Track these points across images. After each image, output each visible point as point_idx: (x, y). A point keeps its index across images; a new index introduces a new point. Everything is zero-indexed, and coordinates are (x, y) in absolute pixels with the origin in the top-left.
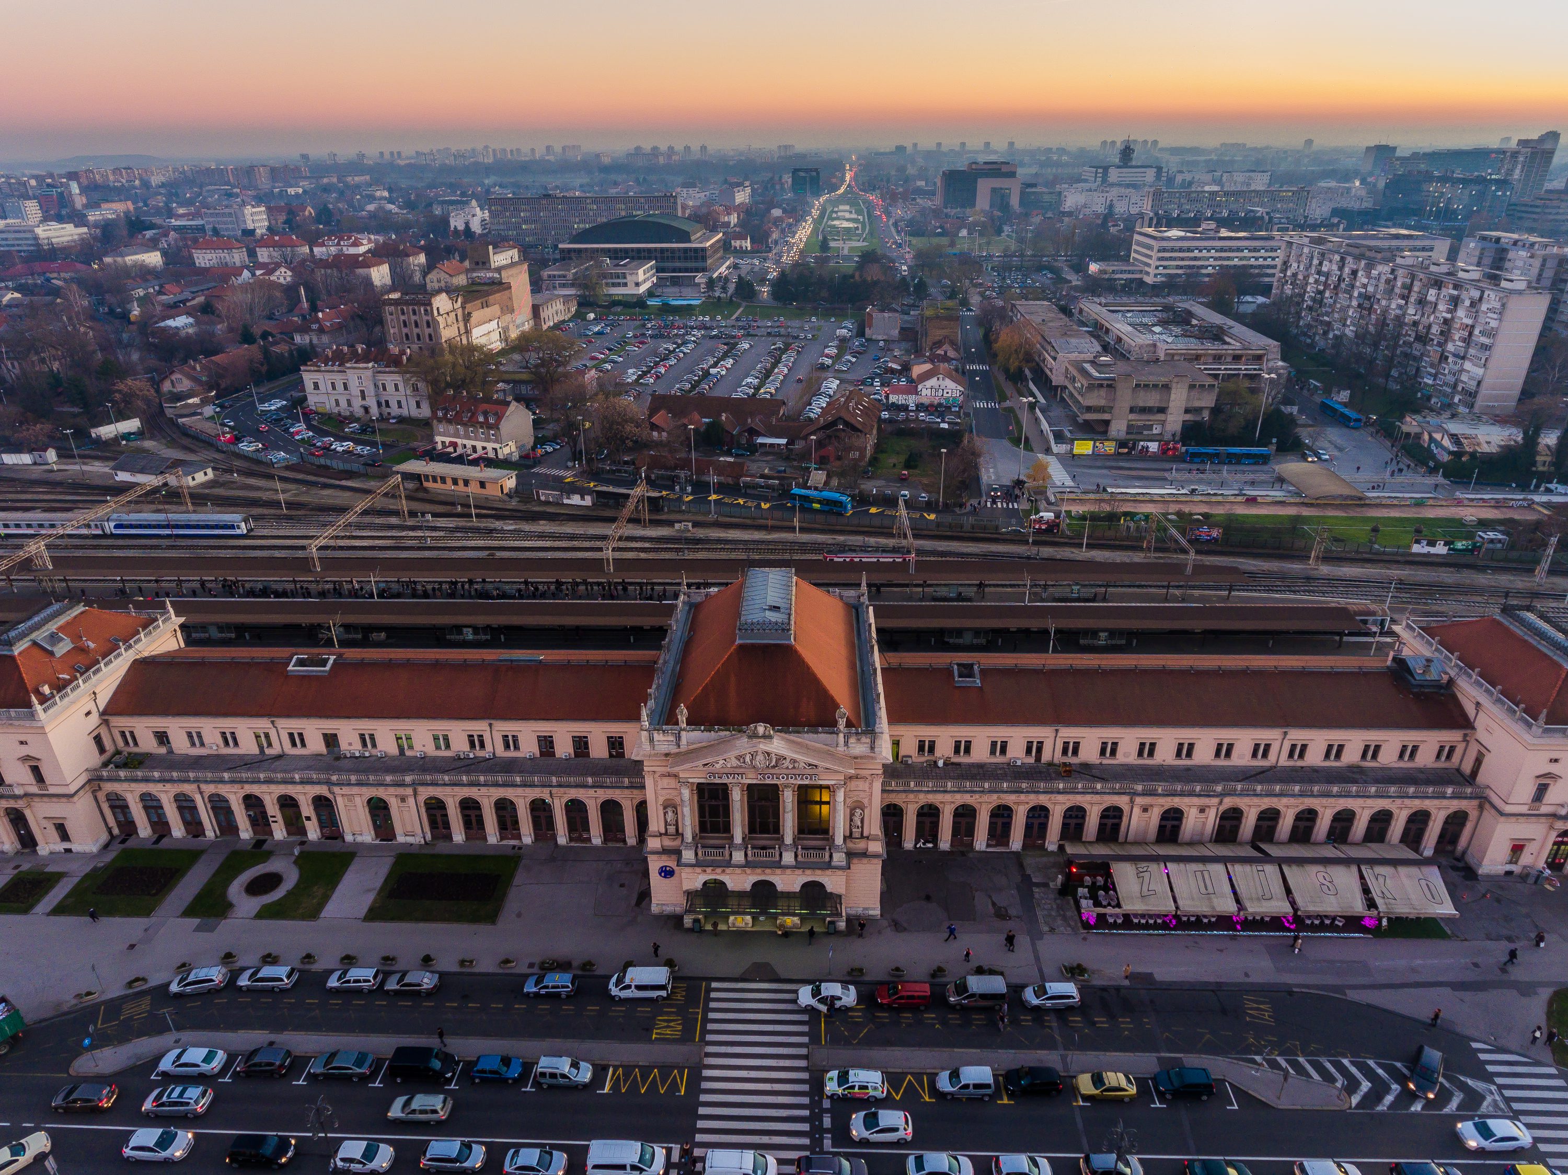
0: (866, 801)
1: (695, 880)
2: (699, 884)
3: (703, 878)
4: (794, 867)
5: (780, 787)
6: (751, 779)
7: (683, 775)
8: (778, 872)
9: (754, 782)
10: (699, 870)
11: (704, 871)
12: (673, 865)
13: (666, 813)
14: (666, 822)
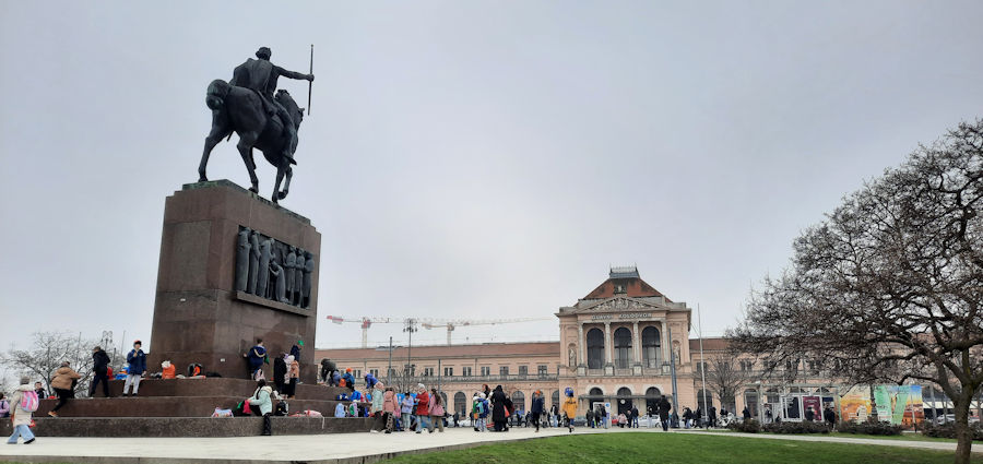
0: (680, 340)
1: (584, 389)
2: (587, 392)
3: (590, 387)
4: (641, 377)
5: (631, 324)
6: (616, 319)
7: (579, 318)
8: (632, 380)
9: (618, 321)
10: (587, 381)
11: (590, 382)
12: (572, 387)
13: (570, 352)
14: (570, 359)
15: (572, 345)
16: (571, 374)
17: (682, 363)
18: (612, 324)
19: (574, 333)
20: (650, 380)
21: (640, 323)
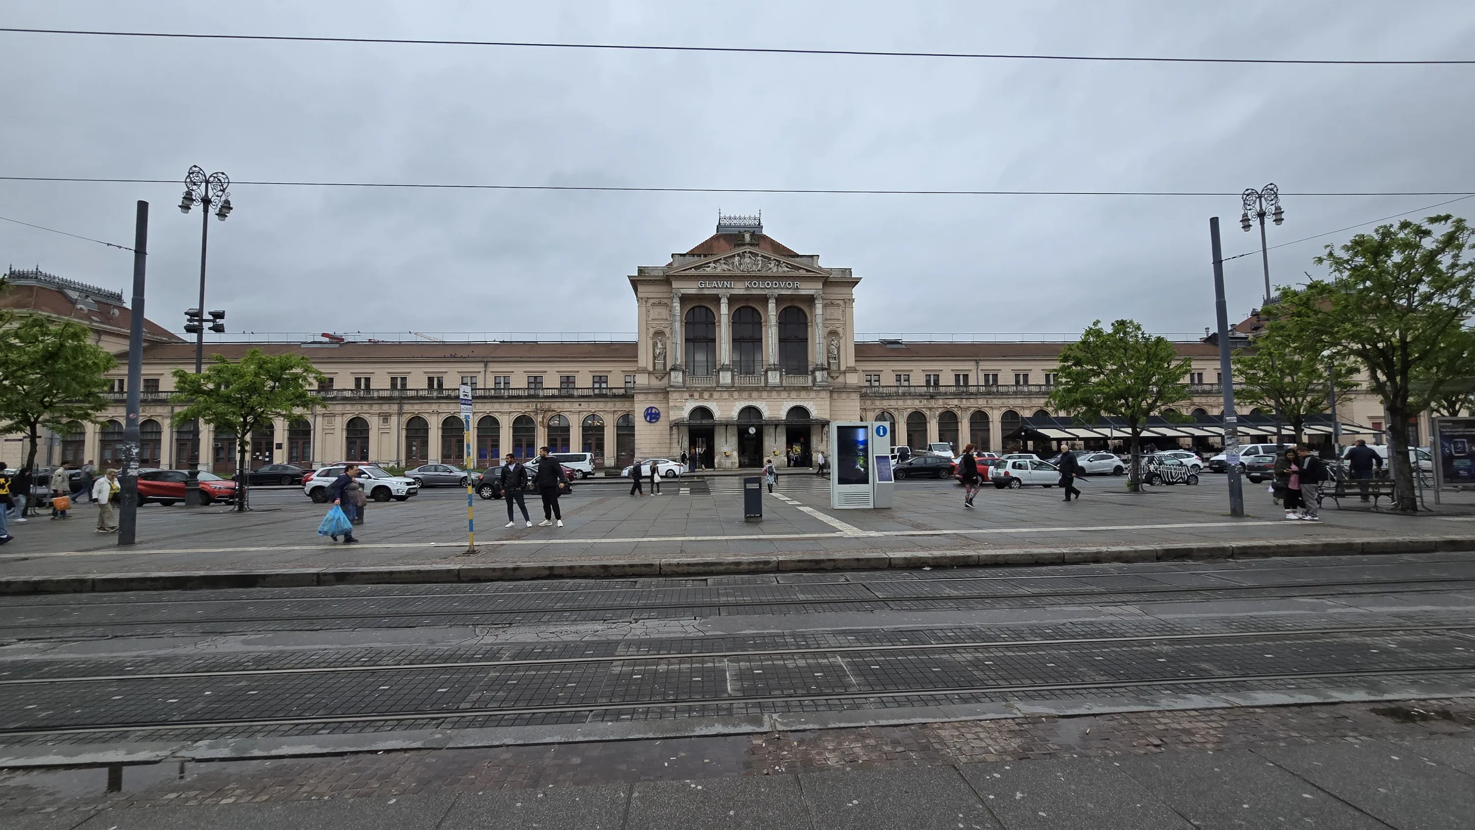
1: (683, 409)
2: (685, 414)
3: (690, 405)
4: (780, 387)
7: (675, 285)
10: (686, 395)
11: (692, 396)
12: (660, 407)
13: (655, 345)
14: (655, 358)
16: (655, 382)
17: (843, 368)
18: (732, 299)
19: (663, 312)
21: (779, 299)
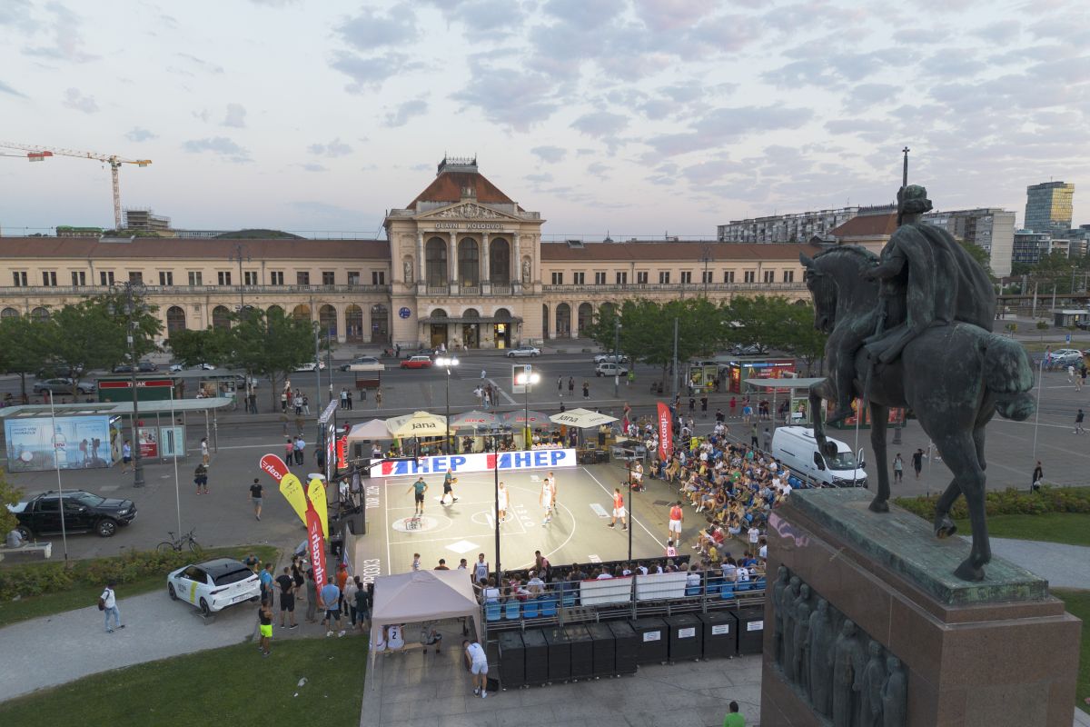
0: (531, 255)
1: (426, 310)
2: (428, 314)
3: (432, 308)
4: (491, 296)
5: (480, 235)
6: (463, 228)
7: (419, 224)
8: (480, 301)
9: (465, 231)
10: (429, 301)
11: (432, 302)
12: (409, 307)
13: (405, 265)
14: (405, 273)
15: (408, 257)
18: (459, 234)
19: (411, 242)
20: (499, 301)
21: (492, 234)
